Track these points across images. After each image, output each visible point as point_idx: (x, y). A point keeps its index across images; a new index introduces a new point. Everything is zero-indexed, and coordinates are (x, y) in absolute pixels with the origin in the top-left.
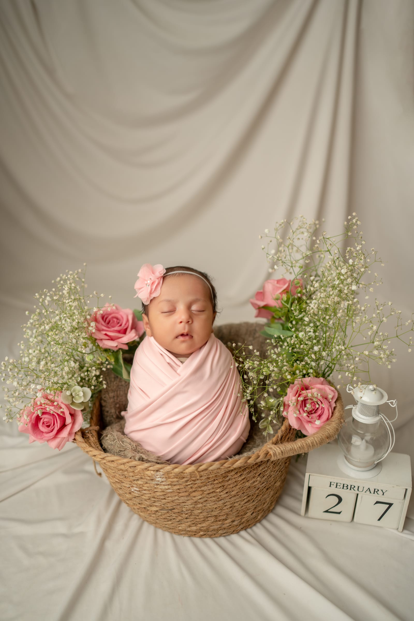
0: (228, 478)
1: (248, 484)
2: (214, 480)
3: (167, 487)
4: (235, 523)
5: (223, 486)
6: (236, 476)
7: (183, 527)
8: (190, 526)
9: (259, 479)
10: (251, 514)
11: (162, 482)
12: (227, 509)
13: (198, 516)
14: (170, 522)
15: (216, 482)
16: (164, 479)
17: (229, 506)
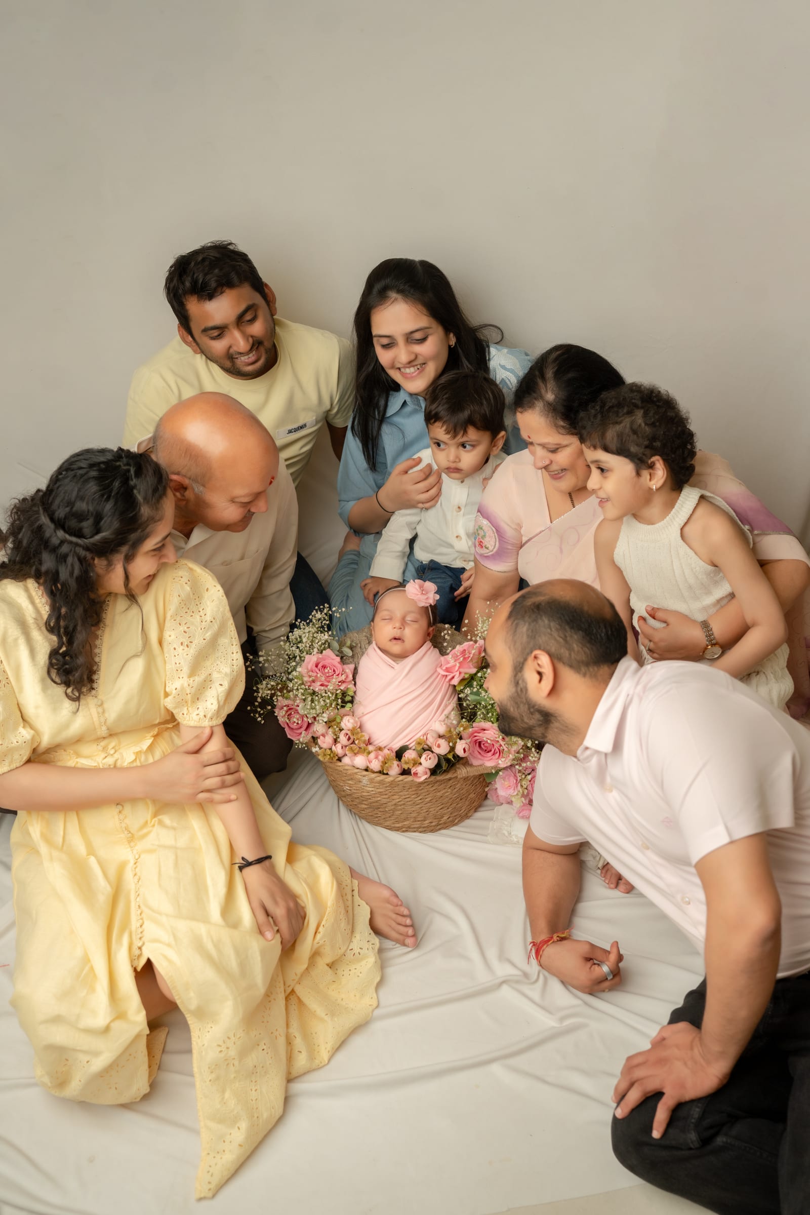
0: (421, 788)
1: (439, 794)
2: (409, 789)
3: (371, 789)
4: (434, 824)
5: (417, 794)
6: (427, 787)
7: (388, 823)
8: (393, 823)
9: (449, 790)
10: (448, 819)
11: (368, 785)
12: (424, 813)
13: (399, 816)
14: (377, 819)
15: (410, 790)
16: (368, 783)
17: (425, 811)
